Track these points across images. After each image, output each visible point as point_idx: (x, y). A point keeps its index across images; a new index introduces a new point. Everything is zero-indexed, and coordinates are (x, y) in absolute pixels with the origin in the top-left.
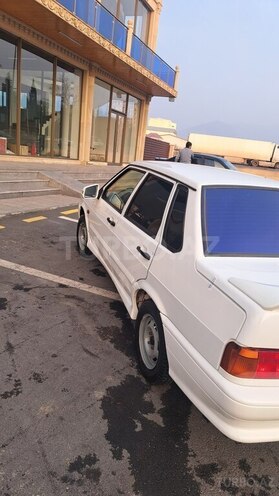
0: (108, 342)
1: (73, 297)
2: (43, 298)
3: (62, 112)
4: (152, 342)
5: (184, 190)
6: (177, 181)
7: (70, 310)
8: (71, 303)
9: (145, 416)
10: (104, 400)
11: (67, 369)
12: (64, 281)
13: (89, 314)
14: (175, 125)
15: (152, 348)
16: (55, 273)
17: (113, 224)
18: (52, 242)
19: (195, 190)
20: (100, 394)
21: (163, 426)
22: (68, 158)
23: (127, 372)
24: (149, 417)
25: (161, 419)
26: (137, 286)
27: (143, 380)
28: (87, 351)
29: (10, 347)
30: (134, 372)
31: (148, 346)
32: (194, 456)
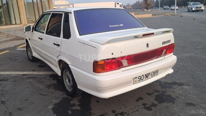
0: (51, 89)
1: (31, 78)
2: (16, 81)
3: (7, 3)
4: (69, 81)
5: (67, 14)
6: (64, 12)
7: (30, 83)
8: (30, 80)
9: (72, 108)
10: (53, 108)
11: (34, 103)
12: (24, 73)
13: (40, 82)
14: (68, 2)
15: (70, 83)
16: (20, 71)
17: (42, 39)
18: (15, 60)
19: (71, 13)
20: (51, 107)
21: (80, 109)
22: (16, 24)
23: (62, 97)
24: (74, 108)
25: (79, 107)
26: (57, 60)
27: (70, 98)
28: (41, 95)
29: (3, 102)
30: (65, 96)
31: (68, 83)
32: (94, 114)
